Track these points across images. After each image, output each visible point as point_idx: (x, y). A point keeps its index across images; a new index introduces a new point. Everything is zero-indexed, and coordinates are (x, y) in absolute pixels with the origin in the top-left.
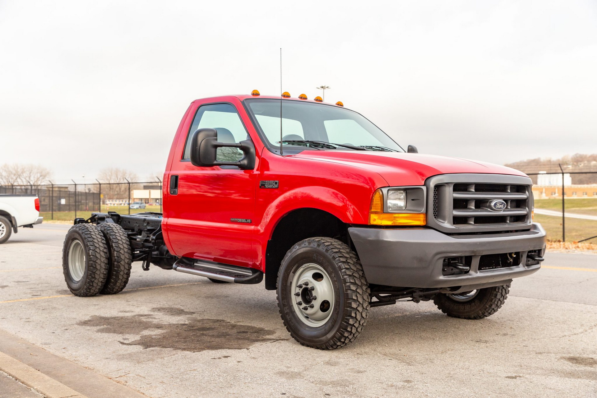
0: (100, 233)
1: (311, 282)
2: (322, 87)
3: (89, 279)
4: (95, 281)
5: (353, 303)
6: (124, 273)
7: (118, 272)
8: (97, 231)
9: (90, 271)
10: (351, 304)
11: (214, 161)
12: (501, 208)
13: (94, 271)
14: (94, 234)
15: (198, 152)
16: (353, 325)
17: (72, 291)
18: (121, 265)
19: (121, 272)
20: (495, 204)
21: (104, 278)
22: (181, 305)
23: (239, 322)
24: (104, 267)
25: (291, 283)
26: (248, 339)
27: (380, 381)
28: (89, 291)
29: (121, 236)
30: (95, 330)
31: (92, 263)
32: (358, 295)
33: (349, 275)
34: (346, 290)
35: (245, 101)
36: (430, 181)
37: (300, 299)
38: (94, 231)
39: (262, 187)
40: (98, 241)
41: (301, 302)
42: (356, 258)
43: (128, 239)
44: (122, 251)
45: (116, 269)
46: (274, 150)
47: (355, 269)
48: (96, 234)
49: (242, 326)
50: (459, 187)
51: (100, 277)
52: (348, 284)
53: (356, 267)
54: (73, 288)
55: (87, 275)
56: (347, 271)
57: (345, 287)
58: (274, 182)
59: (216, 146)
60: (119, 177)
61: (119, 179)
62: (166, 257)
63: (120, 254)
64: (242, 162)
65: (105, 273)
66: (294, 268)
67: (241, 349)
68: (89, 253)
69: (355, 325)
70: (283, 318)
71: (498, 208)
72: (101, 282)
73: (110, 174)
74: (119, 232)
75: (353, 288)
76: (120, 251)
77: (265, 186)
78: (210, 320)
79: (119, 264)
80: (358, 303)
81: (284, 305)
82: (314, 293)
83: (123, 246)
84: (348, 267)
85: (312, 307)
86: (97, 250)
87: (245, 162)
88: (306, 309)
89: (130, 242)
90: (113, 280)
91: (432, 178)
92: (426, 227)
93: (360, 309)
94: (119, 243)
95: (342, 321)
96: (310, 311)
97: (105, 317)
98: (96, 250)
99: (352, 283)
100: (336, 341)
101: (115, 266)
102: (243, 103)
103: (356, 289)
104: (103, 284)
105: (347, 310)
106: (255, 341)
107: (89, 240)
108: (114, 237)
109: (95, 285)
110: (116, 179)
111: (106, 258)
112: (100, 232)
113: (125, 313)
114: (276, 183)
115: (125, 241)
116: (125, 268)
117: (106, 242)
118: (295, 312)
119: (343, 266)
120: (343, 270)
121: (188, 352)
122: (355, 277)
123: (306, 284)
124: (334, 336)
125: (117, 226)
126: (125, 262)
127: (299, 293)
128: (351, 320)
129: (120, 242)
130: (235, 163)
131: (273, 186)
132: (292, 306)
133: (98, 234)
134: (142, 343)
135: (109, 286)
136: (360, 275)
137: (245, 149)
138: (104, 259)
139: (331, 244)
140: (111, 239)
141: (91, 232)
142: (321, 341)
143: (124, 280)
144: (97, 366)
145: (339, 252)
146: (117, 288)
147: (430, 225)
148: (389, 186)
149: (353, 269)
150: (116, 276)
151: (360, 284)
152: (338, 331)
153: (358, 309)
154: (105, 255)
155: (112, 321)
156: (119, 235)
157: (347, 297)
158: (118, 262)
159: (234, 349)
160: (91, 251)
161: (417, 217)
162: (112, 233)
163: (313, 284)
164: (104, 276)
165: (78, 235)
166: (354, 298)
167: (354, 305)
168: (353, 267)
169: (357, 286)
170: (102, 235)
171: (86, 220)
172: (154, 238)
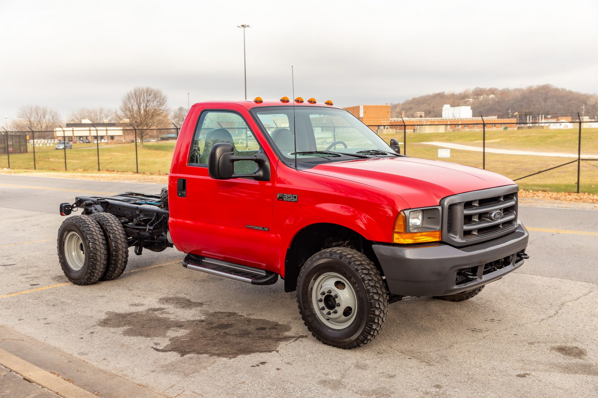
0: (97, 225)
1: (334, 291)
2: (243, 26)
3: (89, 270)
4: (96, 272)
5: (376, 311)
6: (122, 262)
7: (116, 261)
8: (94, 223)
9: (91, 263)
10: (374, 311)
11: (232, 175)
12: (499, 218)
13: (95, 263)
14: (92, 227)
15: (217, 167)
16: (376, 329)
17: (71, 280)
18: (119, 255)
19: (119, 261)
20: (495, 215)
21: (104, 268)
22: (185, 293)
23: (250, 314)
24: (104, 258)
25: (312, 288)
26: (269, 338)
27: (414, 388)
28: (90, 280)
29: (117, 227)
30: (121, 332)
31: (93, 255)
32: (380, 303)
33: (372, 286)
34: (370, 300)
35: (252, 110)
36: (445, 201)
37: (322, 304)
38: (91, 223)
39: (280, 199)
40: (97, 234)
41: (324, 307)
42: (375, 269)
43: (123, 229)
44: (119, 241)
45: (114, 258)
46: (288, 163)
47: (376, 280)
48: (93, 226)
49: (256, 320)
50: (468, 205)
51: (100, 267)
52: (371, 294)
53: (376, 277)
54: (72, 278)
55: (88, 266)
56: (370, 282)
57: (369, 296)
58: (292, 196)
59: (233, 161)
60: (39, 115)
61: (39, 116)
62: (157, 241)
63: (118, 244)
64: (257, 174)
65: (105, 263)
66: (315, 276)
67: (270, 351)
68: (89, 246)
69: (377, 329)
70: (303, 318)
71: (497, 218)
72: (102, 272)
73: (30, 111)
74: (114, 222)
75: (376, 297)
76: (118, 242)
77: (283, 199)
78: (222, 313)
79: (118, 253)
80: (380, 310)
81: (305, 308)
82: (337, 301)
83: (120, 236)
84: (371, 278)
85: (336, 312)
86: (97, 242)
87: (261, 173)
88: (329, 313)
89: (125, 231)
90: (112, 268)
91: (445, 199)
92: (441, 243)
93: (382, 315)
94: (116, 234)
95: (366, 326)
96: (333, 316)
97: (120, 314)
98: (95, 242)
99: (375, 293)
100: (359, 343)
101: (114, 256)
102: (250, 111)
103: (379, 298)
104: (103, 273)
105: (371, 317)
106: (278, 341)
107: (88, 233)
108: (110, 227)
109: (96, 275)
110: (37, 116)
111: (105, 249)
112: (97, 223)
113: (137, 307)
114: (295, 197)
115: (121, 231)
116: (123, 257)
117: (104, 234)
118: (316, 314)
119: (367, 278)
120: (366, 282)
121: (225, 359)
122: (377, 287)
123: (330, 292)
124: (358, 339)
125: (111, 216)
126: (123, 252)
127: (321, 299)
128: (374, 325)
129: (117, 232)
130: (251, 175)
131: (292, 199)
132: (313, 309)
133: (96, 226)
134: (175, 348)
135: (108, 274)
136: (380, 285)
137: (260, 163)
138: (104, 250)
139: (353, 257)
140: (107, 230)
141: (88, 224)
142: (345, 342)
143: (122, 268)
144: (148, 382)
145: (361, 264)
146: (115, 275)
147: (444, 240)
148: (410, 209)
149: (374, 280)
150: (114, 265)
151: (381, 293)
152: (361, 334)
153: (380, 315)
154: (104, 246)
155: (129, 318)
156: (115, 226)
157: (371, 306)
158: (116, 252)
159: (264, 351)
160: (90, 243)
161: (432, 235)
162: (108, 224)
163: (336, 292)
164: (104, 266)
165: (75, 227)
166: (377, 306)
167: (377, 313)
168: (374, 278)
169: (379, 295)
170: (99, 226)
171: (71, 205)
172: (152, 228)
